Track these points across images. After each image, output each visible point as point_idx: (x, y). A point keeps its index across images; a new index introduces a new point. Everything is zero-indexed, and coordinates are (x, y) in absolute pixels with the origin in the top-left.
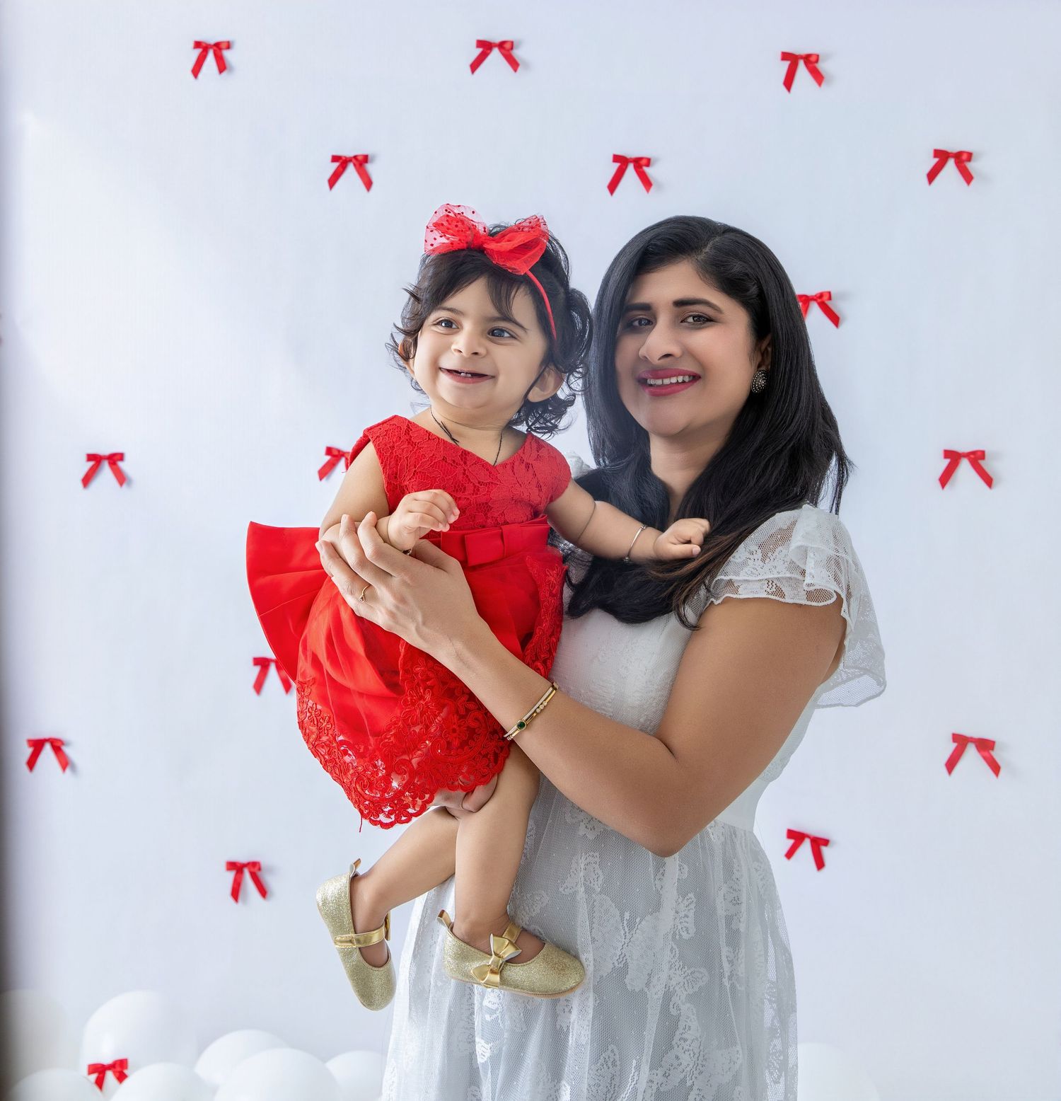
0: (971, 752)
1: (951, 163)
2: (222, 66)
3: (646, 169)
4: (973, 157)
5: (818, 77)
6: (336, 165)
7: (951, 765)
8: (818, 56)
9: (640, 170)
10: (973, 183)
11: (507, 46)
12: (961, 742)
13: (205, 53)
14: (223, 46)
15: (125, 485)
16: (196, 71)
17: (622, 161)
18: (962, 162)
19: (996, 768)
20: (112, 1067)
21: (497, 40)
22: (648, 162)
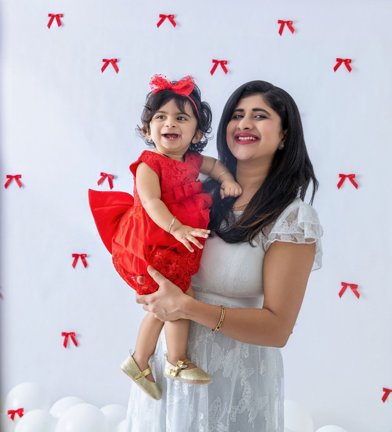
0: (349, 290)
1: (343, 64)
2: (59, 23)
3: (225, 65)
4: (352, 61)
5: (292, 30)
6: (104, 63)
7: (341, 294)
8: (292, 22)
9: (223, 65)
10: (352, 71)
11: (172, 17)
12: (345, 285)
13: (53, 18)
14: (60, 16)
15: (22, 187)
16: (49, 25)
17: (216, 62)
18: (347, 63)
19: (358, 295)
20: (17, 411)
21: (168, 14)
22: (226, 62)
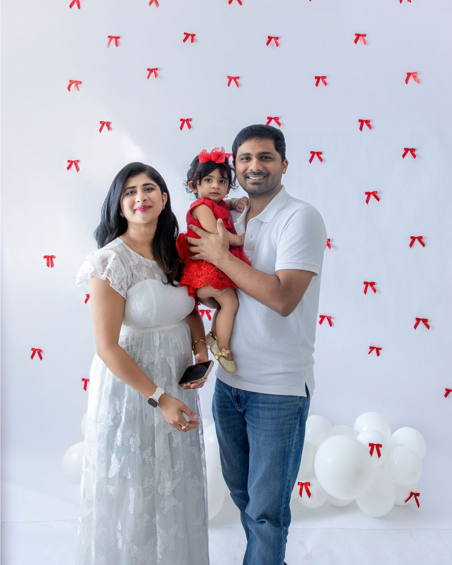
0: (421, 323)
1: (409, 152)
2: (189, 127)
3: (320, 155)
4: (416, 150)
5: (370, 127)
7: (415, 327)
8: (370, 121)
10: (416, 158)
11: (277, 119)
12: (418, 320)
13: (184, 122)
14: (189, 120)
16: (181, 128)
17: (313, 153)
18: (413, 151)
19: (428, 327)
21: (273, 117)
22: (321, 153)
